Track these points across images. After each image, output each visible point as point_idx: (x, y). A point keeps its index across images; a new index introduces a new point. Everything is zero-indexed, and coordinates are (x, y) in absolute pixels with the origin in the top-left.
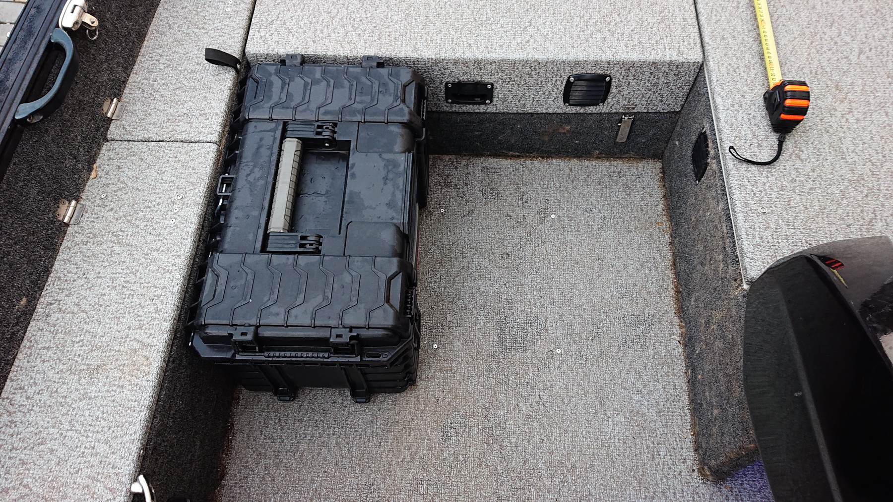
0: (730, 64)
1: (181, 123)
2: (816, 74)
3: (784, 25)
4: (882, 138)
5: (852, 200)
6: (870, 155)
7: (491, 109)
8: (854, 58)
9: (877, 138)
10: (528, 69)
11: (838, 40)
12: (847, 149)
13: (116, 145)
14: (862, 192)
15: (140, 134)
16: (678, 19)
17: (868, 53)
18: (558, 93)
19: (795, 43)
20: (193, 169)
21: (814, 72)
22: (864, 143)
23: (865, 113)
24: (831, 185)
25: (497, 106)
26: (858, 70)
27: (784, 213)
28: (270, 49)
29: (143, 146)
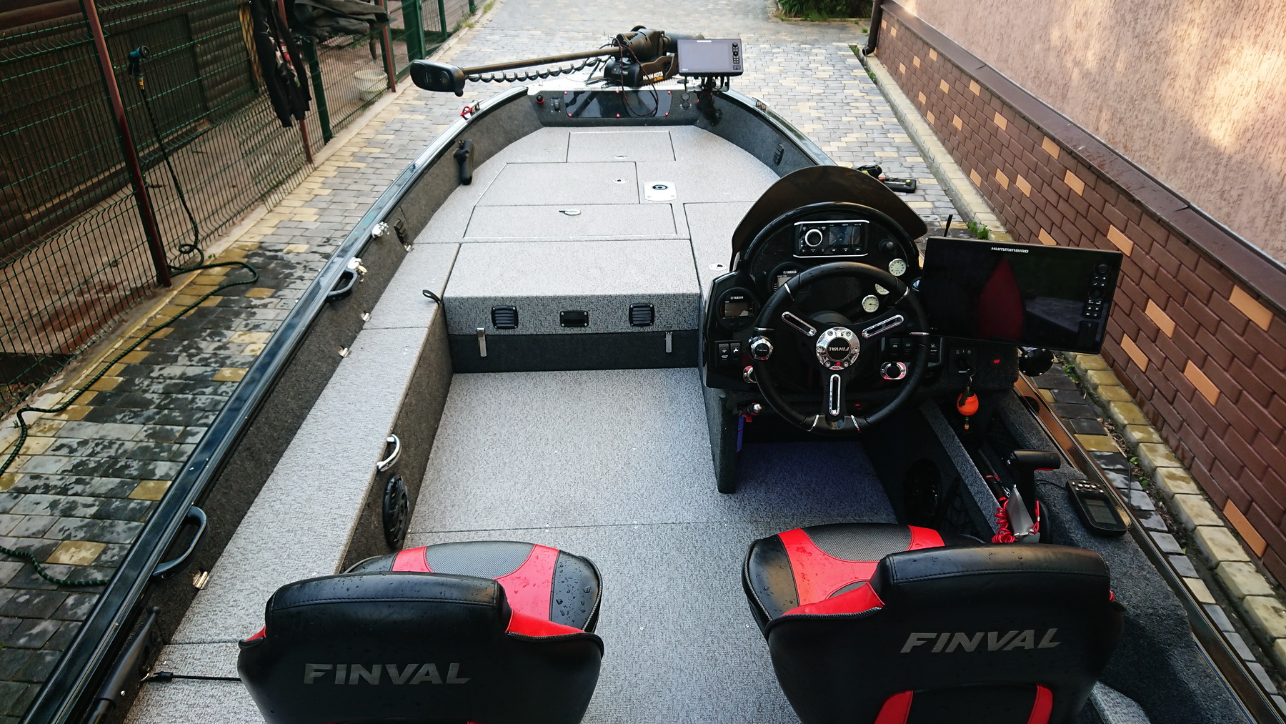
7: (588, 331)
13: (368, 330)
16: (687, 279)
18: (626, 317)
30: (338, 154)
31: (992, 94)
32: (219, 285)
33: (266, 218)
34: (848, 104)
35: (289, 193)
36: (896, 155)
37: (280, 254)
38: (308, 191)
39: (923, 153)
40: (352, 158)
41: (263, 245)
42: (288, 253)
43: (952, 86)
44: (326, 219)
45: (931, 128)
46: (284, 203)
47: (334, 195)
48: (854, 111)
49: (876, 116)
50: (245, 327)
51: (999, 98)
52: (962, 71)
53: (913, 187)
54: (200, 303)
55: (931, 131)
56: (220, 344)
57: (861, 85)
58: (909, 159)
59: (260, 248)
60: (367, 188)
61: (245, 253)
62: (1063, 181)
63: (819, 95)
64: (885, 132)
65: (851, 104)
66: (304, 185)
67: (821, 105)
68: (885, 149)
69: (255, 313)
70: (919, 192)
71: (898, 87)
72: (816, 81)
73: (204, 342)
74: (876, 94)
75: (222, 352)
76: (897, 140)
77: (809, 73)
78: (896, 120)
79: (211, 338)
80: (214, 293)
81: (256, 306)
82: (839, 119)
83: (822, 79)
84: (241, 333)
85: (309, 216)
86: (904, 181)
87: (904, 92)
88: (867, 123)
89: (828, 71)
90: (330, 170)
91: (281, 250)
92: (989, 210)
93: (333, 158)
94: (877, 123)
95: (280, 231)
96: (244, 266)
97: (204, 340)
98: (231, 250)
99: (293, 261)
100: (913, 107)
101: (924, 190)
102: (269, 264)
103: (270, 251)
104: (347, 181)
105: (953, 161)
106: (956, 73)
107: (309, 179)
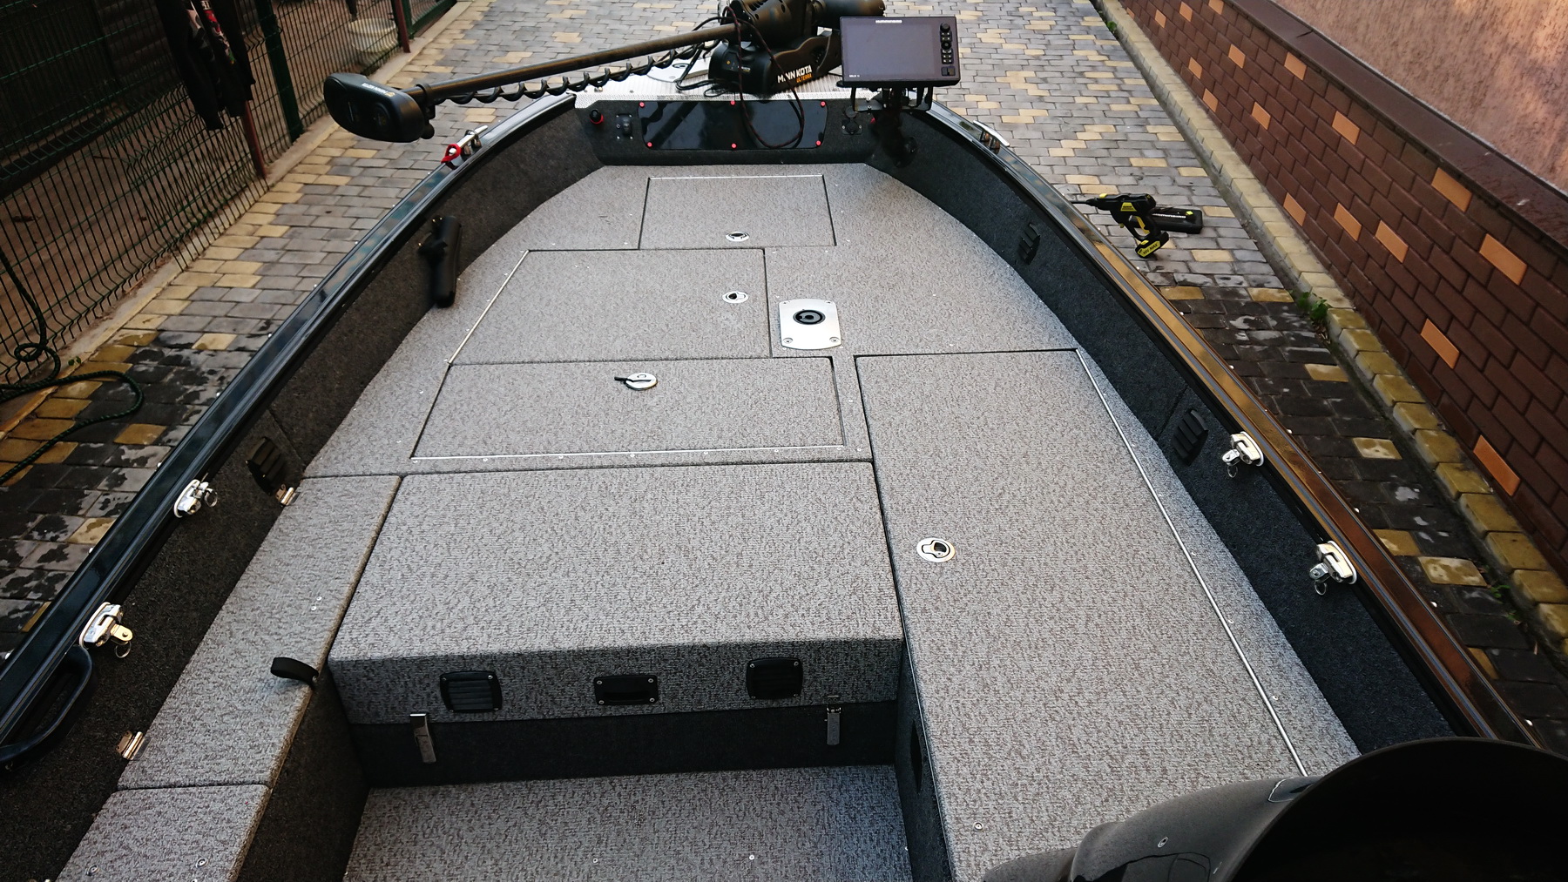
0: (933, 641)
1: (223, 760)
2: (1036, 648)
3: (996, 592)
4: (1120, 723)
5: (1089, 806)
6: (1107, 746)
7: (658, 709)
8: (1081, 629)
9: (1114, 725)
10: (696, 657)
11: (1061, 606)
12: (1079, 740)
13: (126, 794)
14: (1100, 795)
15: (163, 778)
16: (873, 590)
17: (1097, 620)
18: (739, 682)
19: (1009, 612)
20: (229, 821)
21: (1033, 645)
22: (1099, 731)
23: (1098, 694)
24: (1061, 788)
25: (663, 705)
26: (1087, 641)
27: (1005, 829)
28: (362, 654)
29: (164, 795)
30: (307, 161)
31: (1330, 80)
32: (77, 418)
33: (177, 281)
34: (1081, 74)
35: (221, 234)
36: (1162, 164)
37: (186, 353)
38: (251, 228)
39: (1204, 161)
40: (328, 168)
41: (163, 335)
42: (199, 351)
43: (1252, 57)
44: (270, 283)
45: (1211, 117)
46: (210, 253)
47: (291, 237)
48: (1093, 87)
49: (1125, 94)
50: (102, 509)
51: (1343, 88)
52: (1271, 36)
53: (1197, 224)
54: (38, 456)
55: (1209, 122)
56: (54, 546)
57: (1099, 43)
58: (1184, 172)
59: (157, 341)
60: (344, 223)
61: (131, 350)
62: (1477, 250)
63: (1037, 58)
64: (1142, 124)
65: (1087, 75)
66: (248, 218)
67: (1043, 75)
68: (1147, 153)
69: (123, 478)
70: (1209, 232)
71: (1152, 47)
72: (1032, 36)
73: (27, 543)
74: (1121, 58)
75: (53, 565)
76: (1162, 138)
77: (1019, 21)
78: (1155, 102)
79: (42, 533)
80: (65, 437)
81: (128, 464)
82: (1071, 100)
83: (1040, 32)
84: (93, 520)
85: (243, 278)
86: (1183, 212)
87: (1163, 55)
88: (1115, 107)
89: (1047, 18)
90: (290, 191)
91: (188, 346)
92: (1320, 267)
93: (300, 168)
94: (1128, 107)
95: (196, 308)
96: (122, 378)
97: (29, 538)
98: (109, 346)
99: (204, 369)
100: (1179, 81)
101: (1215, 229)
102: (165, 375)
103: (171, 347)
104: (315, 210)
105: (1251, 176)
106: (1261, 39)
107: (257, 207)
